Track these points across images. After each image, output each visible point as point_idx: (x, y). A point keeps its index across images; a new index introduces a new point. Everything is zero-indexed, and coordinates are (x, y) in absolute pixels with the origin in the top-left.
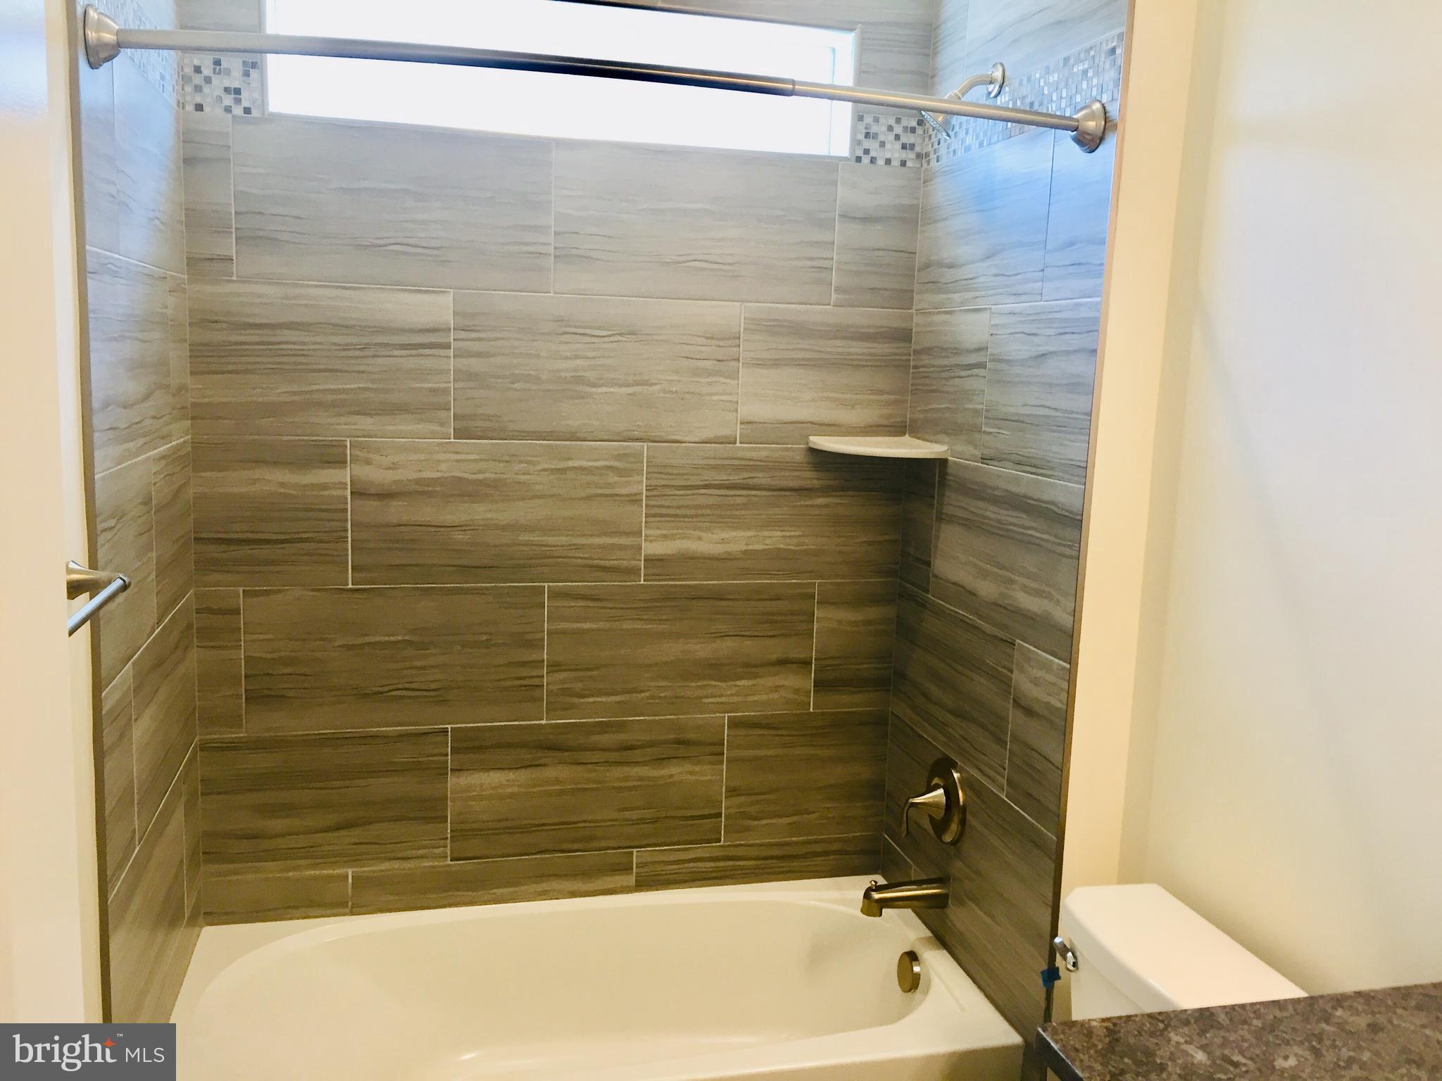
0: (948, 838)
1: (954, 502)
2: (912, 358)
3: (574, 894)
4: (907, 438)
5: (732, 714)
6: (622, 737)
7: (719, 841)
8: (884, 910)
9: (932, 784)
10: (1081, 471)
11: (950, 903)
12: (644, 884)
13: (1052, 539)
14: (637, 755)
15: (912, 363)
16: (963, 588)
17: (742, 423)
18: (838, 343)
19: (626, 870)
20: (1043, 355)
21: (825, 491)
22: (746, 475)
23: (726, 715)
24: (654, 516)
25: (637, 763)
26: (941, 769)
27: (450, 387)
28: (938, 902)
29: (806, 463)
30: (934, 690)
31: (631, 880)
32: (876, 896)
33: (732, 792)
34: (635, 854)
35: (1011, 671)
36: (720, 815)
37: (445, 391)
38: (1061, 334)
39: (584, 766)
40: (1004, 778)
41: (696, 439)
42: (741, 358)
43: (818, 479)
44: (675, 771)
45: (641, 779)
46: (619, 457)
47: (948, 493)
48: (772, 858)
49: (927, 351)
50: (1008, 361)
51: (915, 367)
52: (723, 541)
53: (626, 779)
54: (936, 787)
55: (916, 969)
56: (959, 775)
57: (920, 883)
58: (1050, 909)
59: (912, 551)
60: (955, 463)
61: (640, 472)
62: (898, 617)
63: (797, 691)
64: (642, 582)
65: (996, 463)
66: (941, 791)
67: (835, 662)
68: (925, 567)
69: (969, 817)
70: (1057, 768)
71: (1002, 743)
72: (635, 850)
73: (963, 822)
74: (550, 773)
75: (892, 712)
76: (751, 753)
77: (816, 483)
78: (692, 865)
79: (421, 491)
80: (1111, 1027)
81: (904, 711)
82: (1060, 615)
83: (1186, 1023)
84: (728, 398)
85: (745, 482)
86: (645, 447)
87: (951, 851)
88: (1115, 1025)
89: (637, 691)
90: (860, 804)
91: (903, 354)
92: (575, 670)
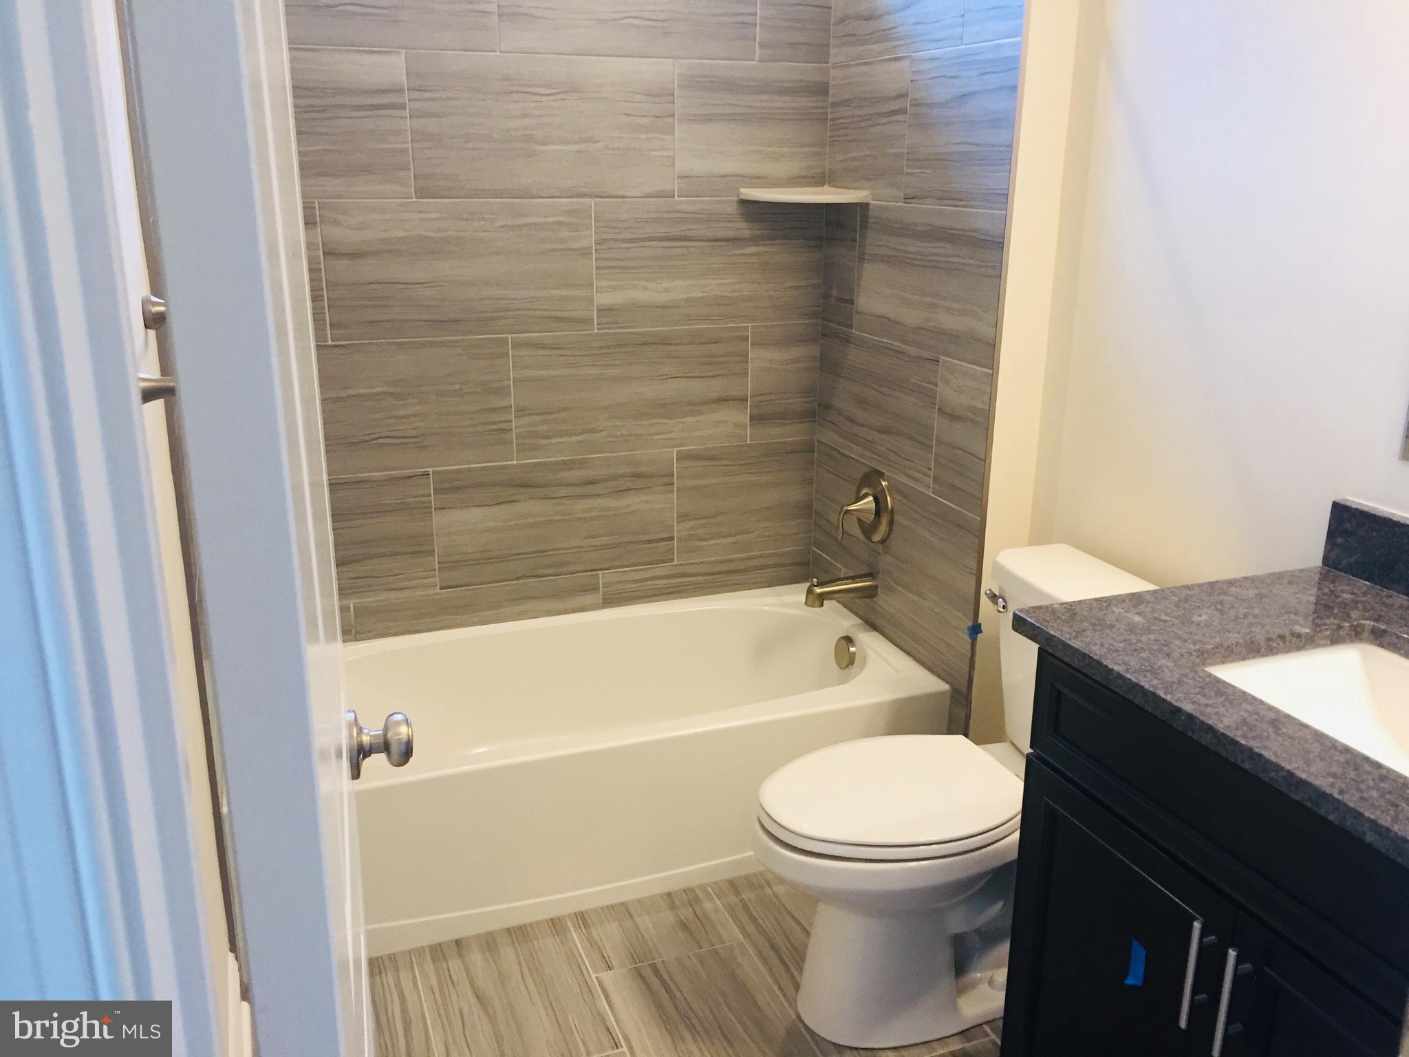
0: (877, 537)
1: (875, 242)
2: (829, 110)
3: (549, 613)
4: (826, 187)
5: (679, 449)
6: (584, 472)
7: (673, 560)
8: (825, 602)
9: (861, 495)
10: (1002, 198)
11: (879, 593)
12: (611, 601)
13: (978, 263)
14: (597, 489)
15: (830, 116)
16: (888, 319)
17: (679, 177)
18: (763, 97)
19: (594, 589)
20: (964, 95)
21: (754, 240)
22: (685, 227)
23: (675, 450)
24: (603, 268)
25: (598, 496)
26: (871, 479)
27: (408, 148)
28: (871, 593)
29: (739, 214)
30: (860, 415)
31: (599, 597)
32: (818, 590)
33: (683, 517)
34: (600, 576)
35: (936, 385)
36: (672, 538)
37: (405, 151)
38: (982, 74)
39: (554, 501)
40: (930, 477)
41: (639, 194)
42: (676, 115)
43: (749, 229)
44: (634, 501)
45: (603, 509)
46: (570, 213)
47: (870, 234)
48: (719, 573)
49: (845, 103)
50: (931, 106)
51: (834, 119)
52: (666, 290)
53: (588, 511)
54: (866, 495)
55: (852, 649)
56: (886, 483)
57: (854, 578)
58: (975, 577)
59: (835, 293)
60: (878, 206)
61: (588, 227)
62: (821, 355)
63: (735, 425)
64: (596, 331)
65: (917, 200)
66: (871, 498)
67: (768, 398)
68: (848, 305)
69: (897, 518)
70: (981, 459)
71: (928, 448)
72: (600, 572)
73: (891, 523)
74: (521, 508)
75: (818, 440)
76: (698, 482)
77: (747, 233)
78: (651, 582)
79: (389, 250)
80: (1069, 607)
81: (829, 437)
82: (982, 329)
83: (1124, 601)
84: (665, 153)
85: (683, 233)
86: (593, 201)
87: (880, 548)
88: (1072, 610)
89: (594, 431)
90: (792, 523)
91: (821, 108)
92: (541, 414)
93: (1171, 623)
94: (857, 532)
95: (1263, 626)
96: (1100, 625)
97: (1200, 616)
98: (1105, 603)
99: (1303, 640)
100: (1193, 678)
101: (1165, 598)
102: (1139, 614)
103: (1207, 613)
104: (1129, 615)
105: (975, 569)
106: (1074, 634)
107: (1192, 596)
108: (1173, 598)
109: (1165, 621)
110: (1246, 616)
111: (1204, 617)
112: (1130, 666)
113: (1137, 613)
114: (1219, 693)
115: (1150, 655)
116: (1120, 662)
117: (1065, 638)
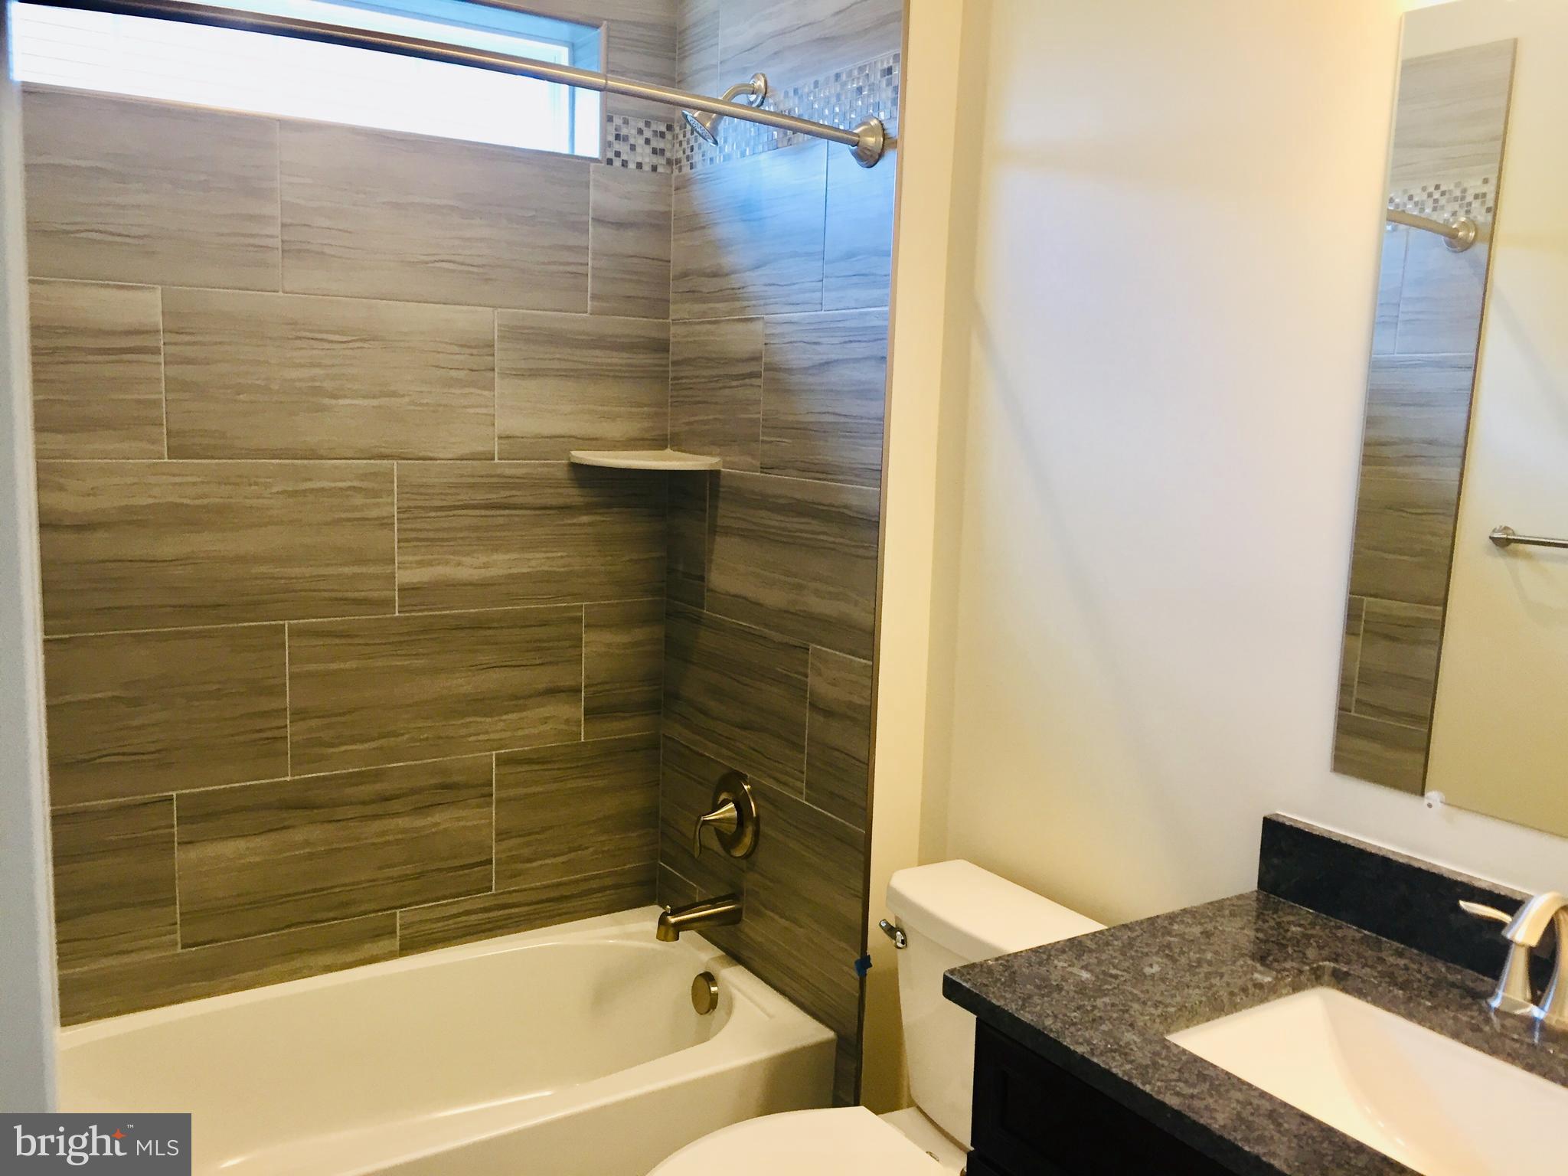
0: (739, 853)
1: (727, 514)
2: (670, 368)
3: (329, 969)
4: (668, 451)
5: (498, 752)
6: (379, 787)
7: (490, 889)
8: (681, 934)
9: (719, 802)
10: (877, 475)
11: (744, 918)
12: (411, 946)
13: (848, 542)
14: (395, 806)
15: (671, 375)
16: (745, 598)
17: (500, 438)
18: (597, 352)
19: (390, 933)
20: (827, 363)
21: (588, 508)
22: (508, 493)
23: (494, 752)
24: (407, 540)
25: (397, 815)
26: (729, 783)
27: (161, 400)
28: (732, 919)
29: (569, 479)
30: (714, 706)
31: (395, 943)
32: (672, 920)
33: (502, 836)
34: (398, 915)
35: (807, 677)
36: (490, 862)
37: (156, 403)
38: (845, 342)
39: (338, 825)
40: (802, 782)
41: (450, 456)
42: (496, 369)
43: (582, 496)
44: (442, 819)
45: (404, 831)
46: (364, 477)
47: (721, 504)
48: (547, 900)
49: (689, 362)
50: (786, 370)
51: (675, 379)
52: (486, 566)
53: (384, 833)
54: (725, 803)
55: (713, 989)
56: (749, 787)
57: (713, 903)
58: (861, 900)
59: (681, 568)
60: (730, 474)
61: (391, 492)
62: (666, 637)
63: (567, 721)
64: (397, 614)
65: (776, 471)
66: (731, 805)
67: (607, 687)
68: (698, 582)
69: (762, 827)
70: (864, 763)
71: (799, 748)
72: (398, 911)
74: (298, 835)
75: (664, 735)
76: (522, 791)
77: (579, 501)
78: (464, 918)
79: (131, 520)
80: (1005, 964)
81: (678, 732)
82: (858, 615)
83: (1064, 952)
84: (484, 411)
85: (506, 500)
86: (395, 464)
87: (744, 864)
88: (1008, 962)
89: (395, 734)
90: (634, 835)
91: (661, 365)
92: (323, 717)
93: (1122, 979)
94: (715, 845)
95: (1222, 976)
96: (1046, 987)
97: (1151, 966)
98: (1043, 954)
99: (1266, 991)
100: (1167, 1058)
101: (1108, 944)
102: (1085, 968)
103: (1158, 963)
104: (1075, 970)
105: (861, 891)
106: (1020, 1003)
107: (1134, 939)
108: (1116, 943)
109: (1116, 977)
110: (1199, 962)
111: (1156, 969)
112: (1094, 1045)
113: (1082, 968)
114: (1202, 1077)
115: (1111, 1027)
116: (1081, 1040)
117: (1011, 1008)
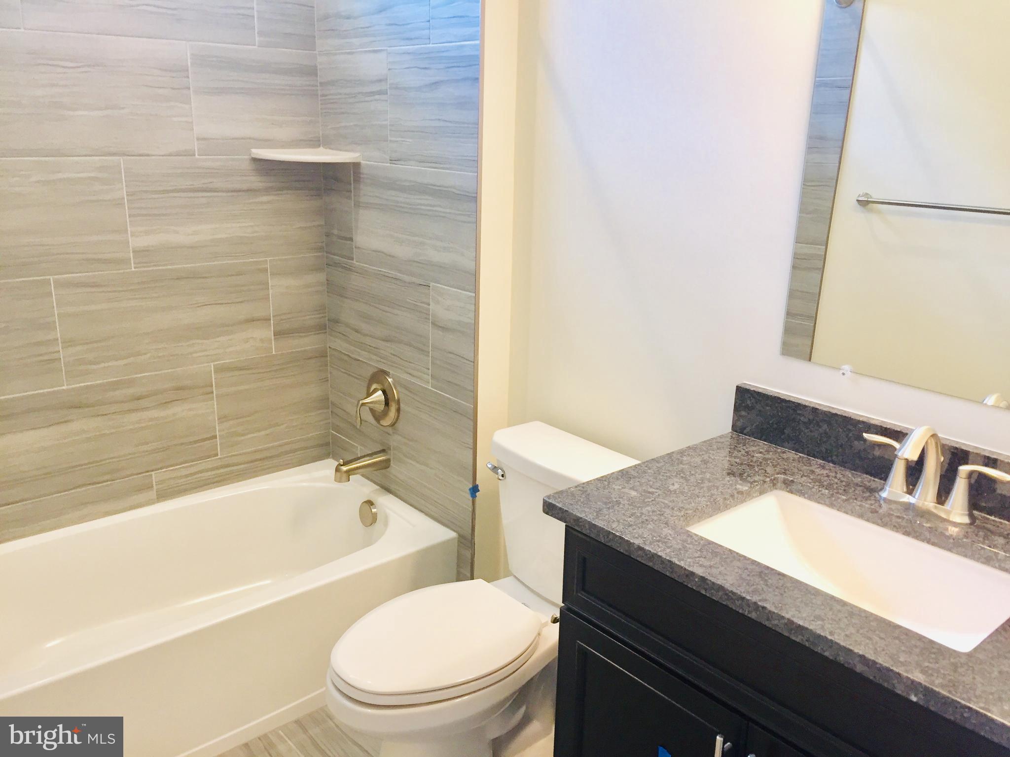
0: (387, 422)
1: (368, 193)
2: (319, 88)
3: (108, 514)
4: (321, 149)
5: (216, 363)
6: (130, 391)
7: (217, 455)
8: (351, 477)
9: (371, 391)
10: (474, 164)
11: (392, 464)
12: (164, 495)
13: (455, 212)
14: (144, 403)
15: (320, 93)
16: (383, 253)
17: (198, 139)
18: (264, 75)
19: (149, 488)
20: (436, 83)
21: (267, 191)
22: (207, 180)
23: (212, 364)
24: (134, 216)
25: (147, 409)
26: (378, 377)
29: (252, 170)
30: (363, 326)
31: (153, 494)
32: (344, 468)
33: (223, 419)
34: (153, 476)
35: (429, 305)
36: (215, 437)
38: (448, 68)
39: (105, 417)
40: (429, 375)
41: (164, 153)
42: (191, 88)
43: (262, 182)
44: (179, 410)
45: (151, 420)
47: (362, 186)
48: (256, 460)
49: (332, 83)
50: (406, 89)
51: (323, 95)
52: (194, 233)
53: (139, 422)
54: (375, 391)
55: (374, 510)
56: (392, 379)
57: (372, 455)
58: (472, 450)
59: (335, 232)
60: (368, 165)
61: (119, 181)
62: (327, 280)
63: (262, 340)
64: (133, 269)
65: (402, 163)
66: (380, 393)
67: (287, 316)
68: (349, 242)
69: (402, 405)
70: (471, 362)
71: (425, 353)
72: (153, 473)
73: (398, 410)
74: (75, 426)
75: (329, 347)
76: (233, 389)
77: (261, 185)
78: (198, 475)
80: (582, 489)
81: (338, 344)
82: (463, 262)
83: (618, 479)
84: (184, 119)
85: (204, 186)
86: (122, 160)
87: (390, 430)
88: (583, 488)
89: (139, 354)
90: (313, 414)
91: (313, 86)
92: (87, 343)
93: (657, 494)
94: (370, 418)
95: (717, 488)
96: (612, 504)
97: (673, 484)
98: (604, 481)
99: (745, 495)
100: (691, 543)
101: (645, 472)
102: (632, 488)
103: (677, 482)
104: (626, 490)
105: (472, 444)
106: (595, 514)
107: (660, 468)
108: (649, 471)
109: (652, 493)
110: (702, 480)
111: (676, 486)
112: (645, 538)
113: (631, 489)
114: (715, 554)
115: (654, 526)
116: (637, 536)
117: (590, 518)
